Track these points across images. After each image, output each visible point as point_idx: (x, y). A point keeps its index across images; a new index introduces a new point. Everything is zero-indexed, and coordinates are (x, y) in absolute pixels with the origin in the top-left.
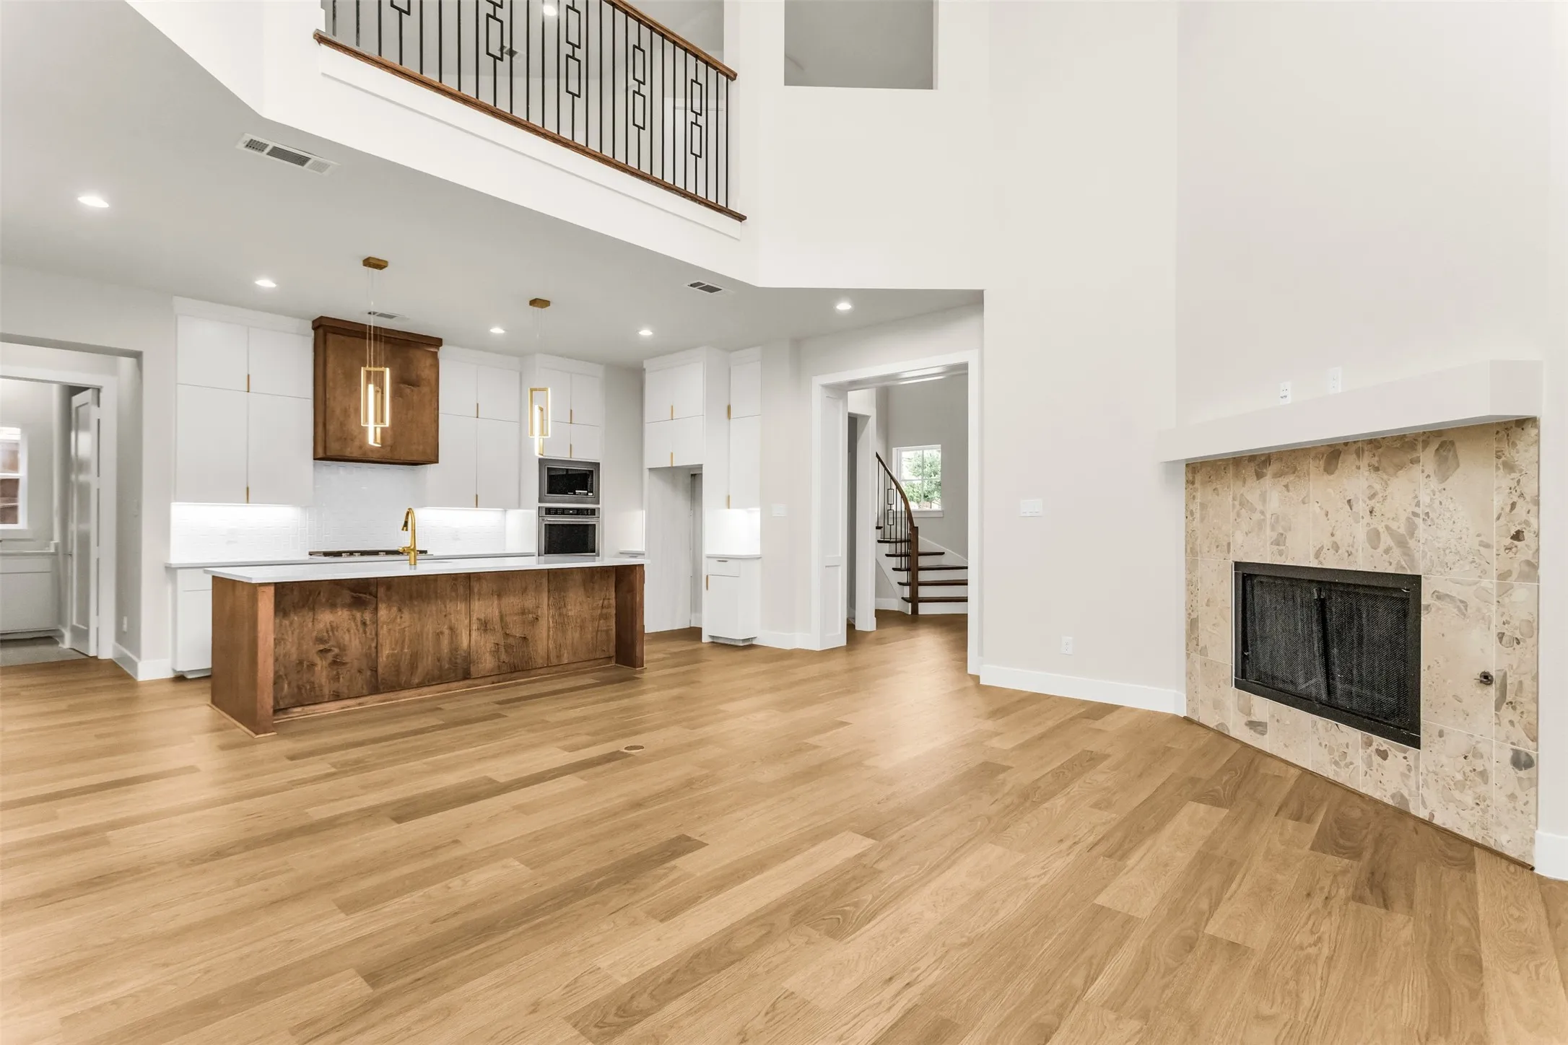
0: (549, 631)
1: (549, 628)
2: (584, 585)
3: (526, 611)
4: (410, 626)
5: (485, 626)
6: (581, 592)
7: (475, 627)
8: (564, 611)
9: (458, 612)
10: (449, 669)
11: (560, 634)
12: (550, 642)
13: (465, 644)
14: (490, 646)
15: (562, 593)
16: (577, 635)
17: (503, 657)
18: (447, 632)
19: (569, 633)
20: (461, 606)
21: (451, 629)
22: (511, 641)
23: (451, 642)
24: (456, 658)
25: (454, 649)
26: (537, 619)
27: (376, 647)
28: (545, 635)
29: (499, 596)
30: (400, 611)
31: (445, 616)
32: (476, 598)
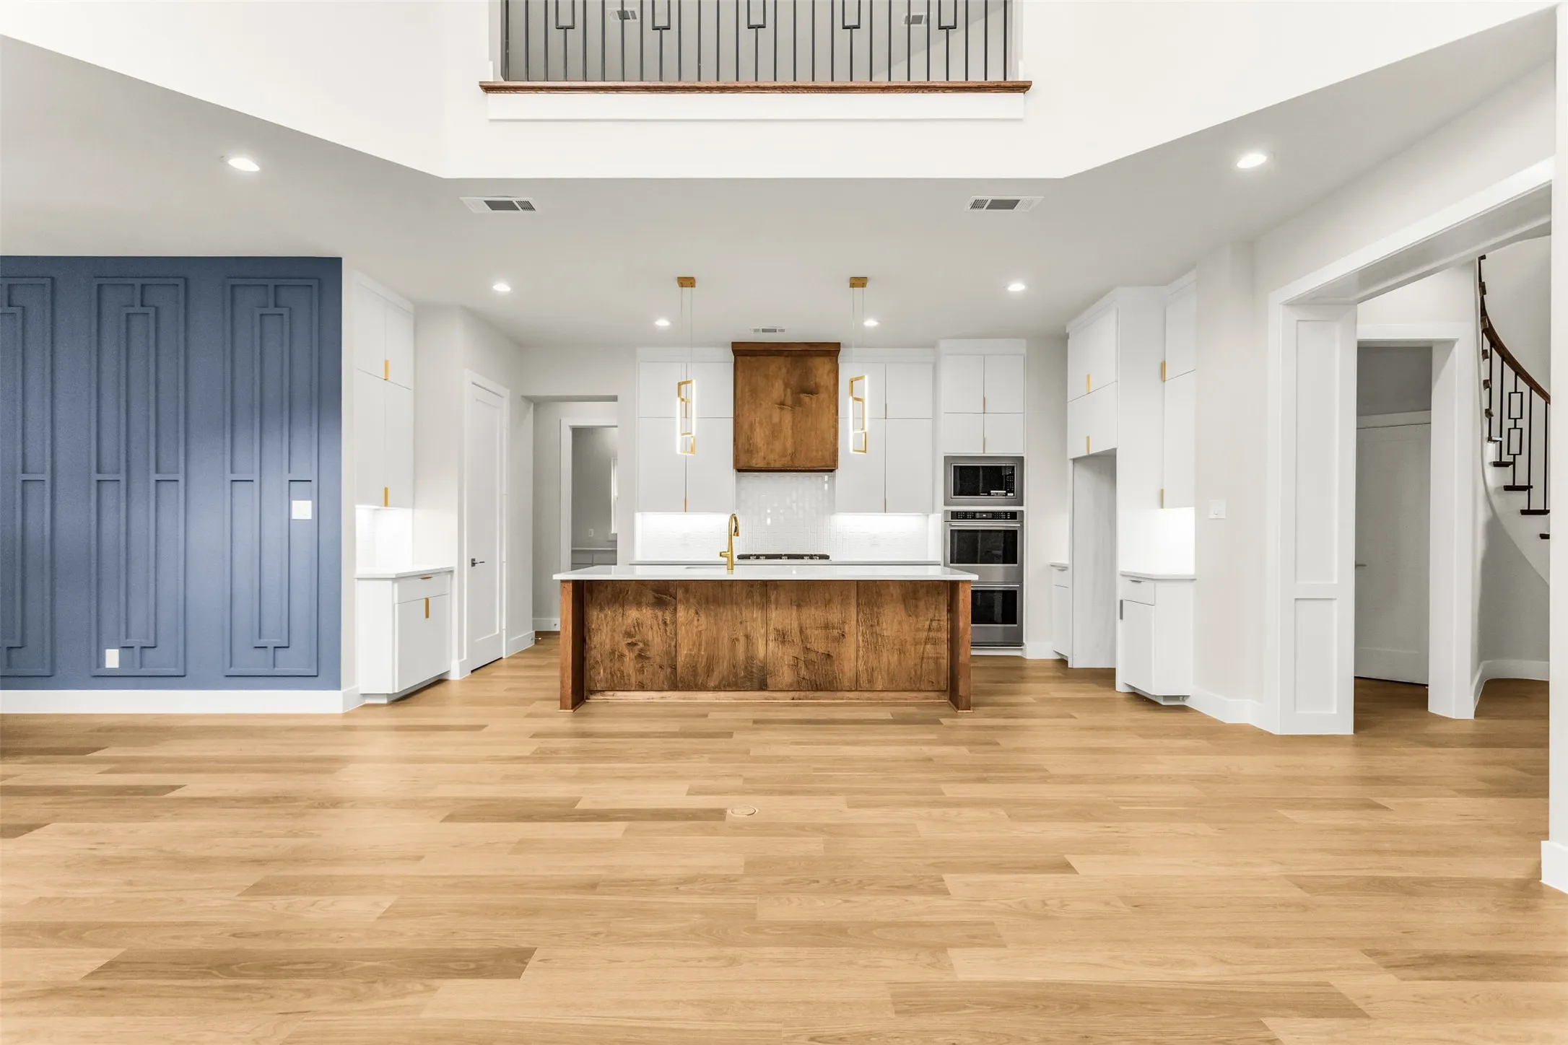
0: (858, 651)
1: (858, 647)
2: (904, 600)
3: (830, 625)
4: (707, 629)
5: (782, 637)
6: (900, 609)
7: (772, 637)
8: (878, 629)
9: (754, 620)
10: (745, 677)
11: (872, 656)
12: (860, 662)
13: (761, 653)
14: (788, 659)
15: (875, 609)
16: (894, 658)
17: (803, 672)
18: (742, 639)
19: (885, 654)
20: (757, 614)
21: (747, 637)
22: (812, 656)
23: (747, 650)
24: (752, 667)
25: (750, 658)
26: (843, 635)
27: (676, 647)
28: (853, 655)
29: (799, 606)
30: (697, 613)
31: (741, 623)
32: (773, 606)
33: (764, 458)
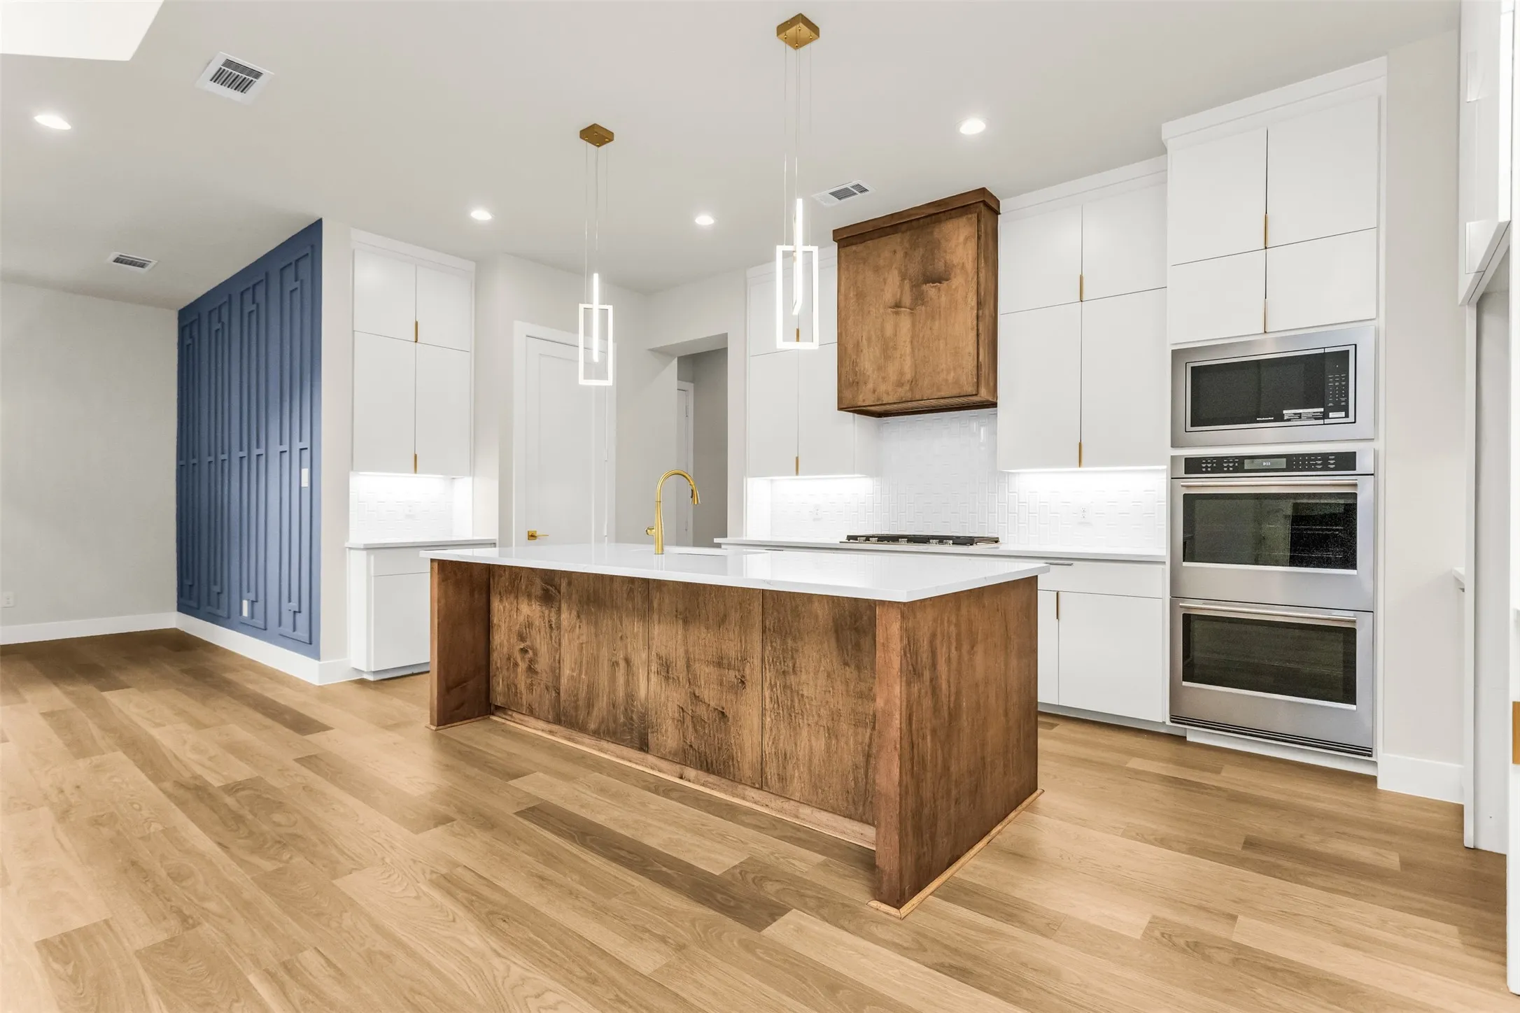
0: (763, 715)
1: (764, 709)
2: (836, 631)
3: (725, 661)
4: (587, 642)
5: (666, 668)
6: (830, 645)
7: (654, 668)
8: (792, 679)
9: (635, 636)
10: (625, 724)
11: (784, 731)
12: (767, 736)
13: (642, 693)
14: (672, 710)
15: (790, 642)
16: (820, 744)
17: (691, 737)
18: (622, 664)
19: (805, 733)
20: (638, 627)
21: (627, 661)
22: (702, 711)
23: (627, 683)
24: (632, 711)
25: (630, 696)
26: (743, 682)
27: (559, 662)
28: (756, 721)
29: (686, 622)
30: (579, 617)
31: (621, 637)
32: (656, 617)
33: (874, 391)
